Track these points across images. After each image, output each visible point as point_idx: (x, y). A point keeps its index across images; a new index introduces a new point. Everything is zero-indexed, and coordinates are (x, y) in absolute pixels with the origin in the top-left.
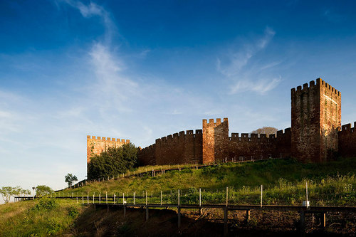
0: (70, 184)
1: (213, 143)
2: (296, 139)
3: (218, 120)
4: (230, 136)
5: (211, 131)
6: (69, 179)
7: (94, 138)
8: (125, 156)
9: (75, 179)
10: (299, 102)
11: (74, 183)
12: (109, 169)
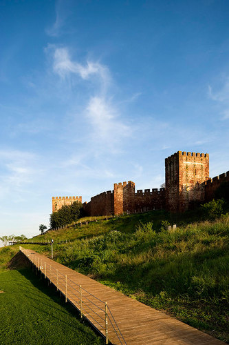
0: (42, 231)
1: (122, 199)
2: (168, 196)
3: (124, 183)
4: (136, 192)
5: (120, 191)
6: (42, 228)
7: (57, 198)
8: (72, 211)
9: (45, 228)
10: (169, 169)
11: (45, 230)
12: (60, 221)
